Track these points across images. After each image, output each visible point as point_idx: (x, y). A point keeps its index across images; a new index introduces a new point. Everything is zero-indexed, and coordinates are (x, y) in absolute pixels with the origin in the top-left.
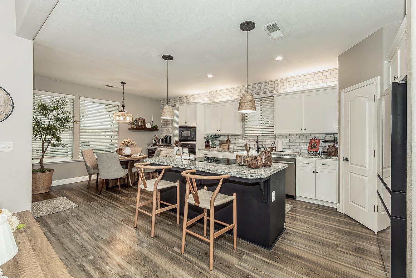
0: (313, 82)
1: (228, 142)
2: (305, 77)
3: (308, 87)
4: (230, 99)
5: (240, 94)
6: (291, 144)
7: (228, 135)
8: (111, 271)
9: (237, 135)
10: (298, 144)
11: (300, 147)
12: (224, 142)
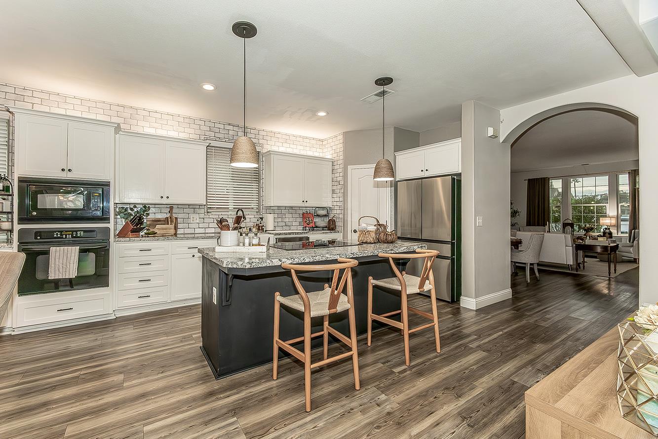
0: (302, 148)
1: (172, 221)
2: (294, 138)
3: (296, 152)
4: (173, 134)
5: (198, 132)
6: (280, 220)
7: (171, 208)
8: (453, 433)
9: (194, 207)
10: (287, 220)
11: (289, 224)
12: (160, 221)
